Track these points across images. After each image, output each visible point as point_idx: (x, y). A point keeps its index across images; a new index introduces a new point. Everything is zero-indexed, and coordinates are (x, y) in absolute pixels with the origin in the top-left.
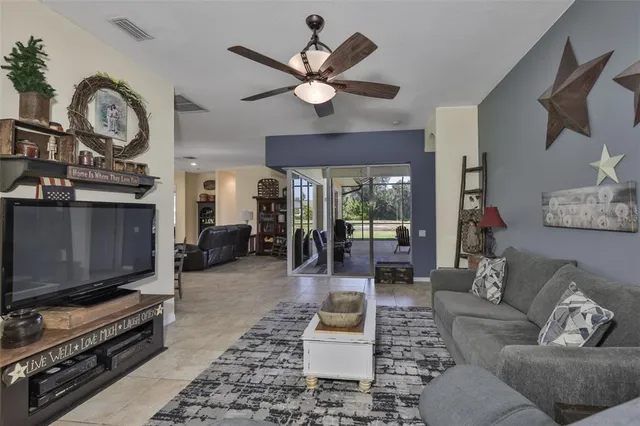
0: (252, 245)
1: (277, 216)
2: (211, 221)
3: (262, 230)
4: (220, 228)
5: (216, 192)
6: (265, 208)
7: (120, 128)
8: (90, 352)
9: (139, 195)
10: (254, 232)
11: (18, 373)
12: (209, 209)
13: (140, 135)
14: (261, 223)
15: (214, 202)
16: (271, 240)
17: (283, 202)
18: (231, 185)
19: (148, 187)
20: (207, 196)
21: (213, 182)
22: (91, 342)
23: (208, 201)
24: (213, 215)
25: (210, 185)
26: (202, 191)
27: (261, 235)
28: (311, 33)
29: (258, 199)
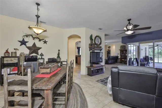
0: (119, 61)
1: (125, 54)
2: (109, 55)
3: (121, 57)
4: (111, 56)
5: (111, 49)
6: (122, 52)
7: (98, 42)
8: (96, 70)
9: (100, 51)
10: (119, 58)
11: (92, 69)
12: (109, 52)
13: (101, 42)
14: (121, 56)
15: (110, 51)
16: (124, 60)
17: (126, 51)
18: (114, 47)
19: (102, 50)
20: (109, 50)
21: (110, 47)
22: (97, 69)
23: (109, 51)
24: (110, 54)
25: (109, 47)
26: (108, 49)
27: (121, 59)
28: (128, 22)
29: (120, 50)
